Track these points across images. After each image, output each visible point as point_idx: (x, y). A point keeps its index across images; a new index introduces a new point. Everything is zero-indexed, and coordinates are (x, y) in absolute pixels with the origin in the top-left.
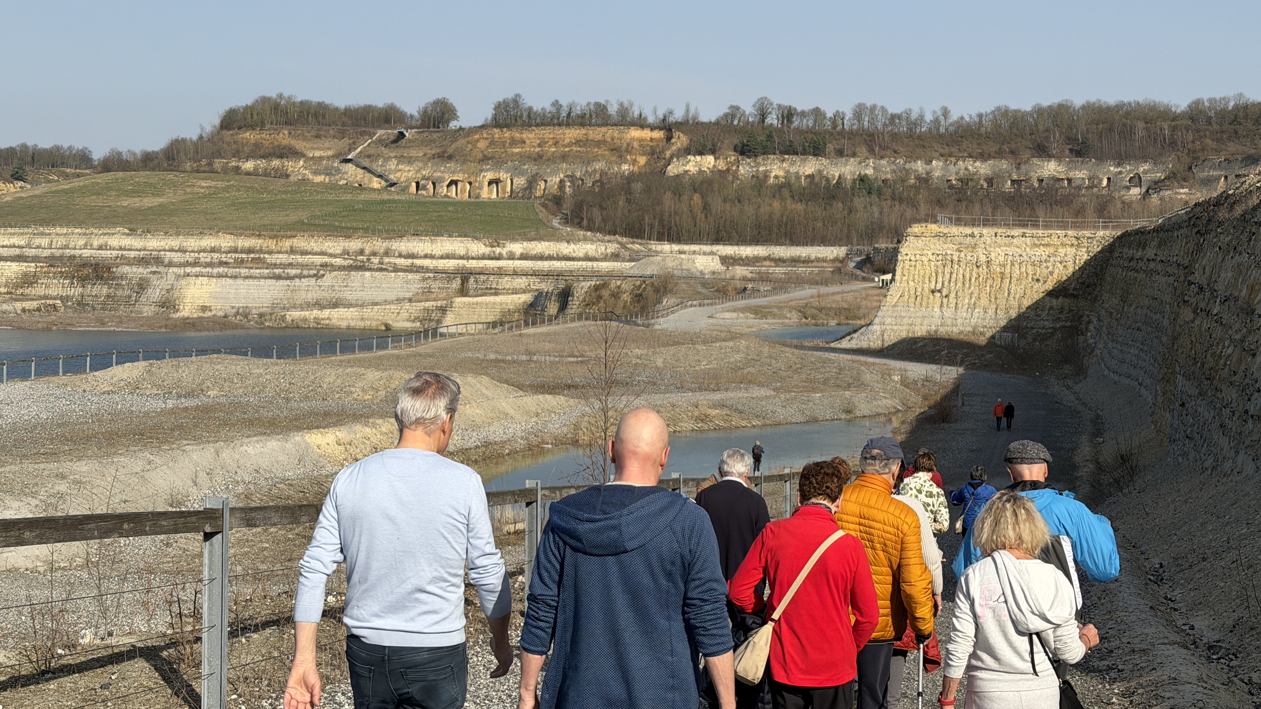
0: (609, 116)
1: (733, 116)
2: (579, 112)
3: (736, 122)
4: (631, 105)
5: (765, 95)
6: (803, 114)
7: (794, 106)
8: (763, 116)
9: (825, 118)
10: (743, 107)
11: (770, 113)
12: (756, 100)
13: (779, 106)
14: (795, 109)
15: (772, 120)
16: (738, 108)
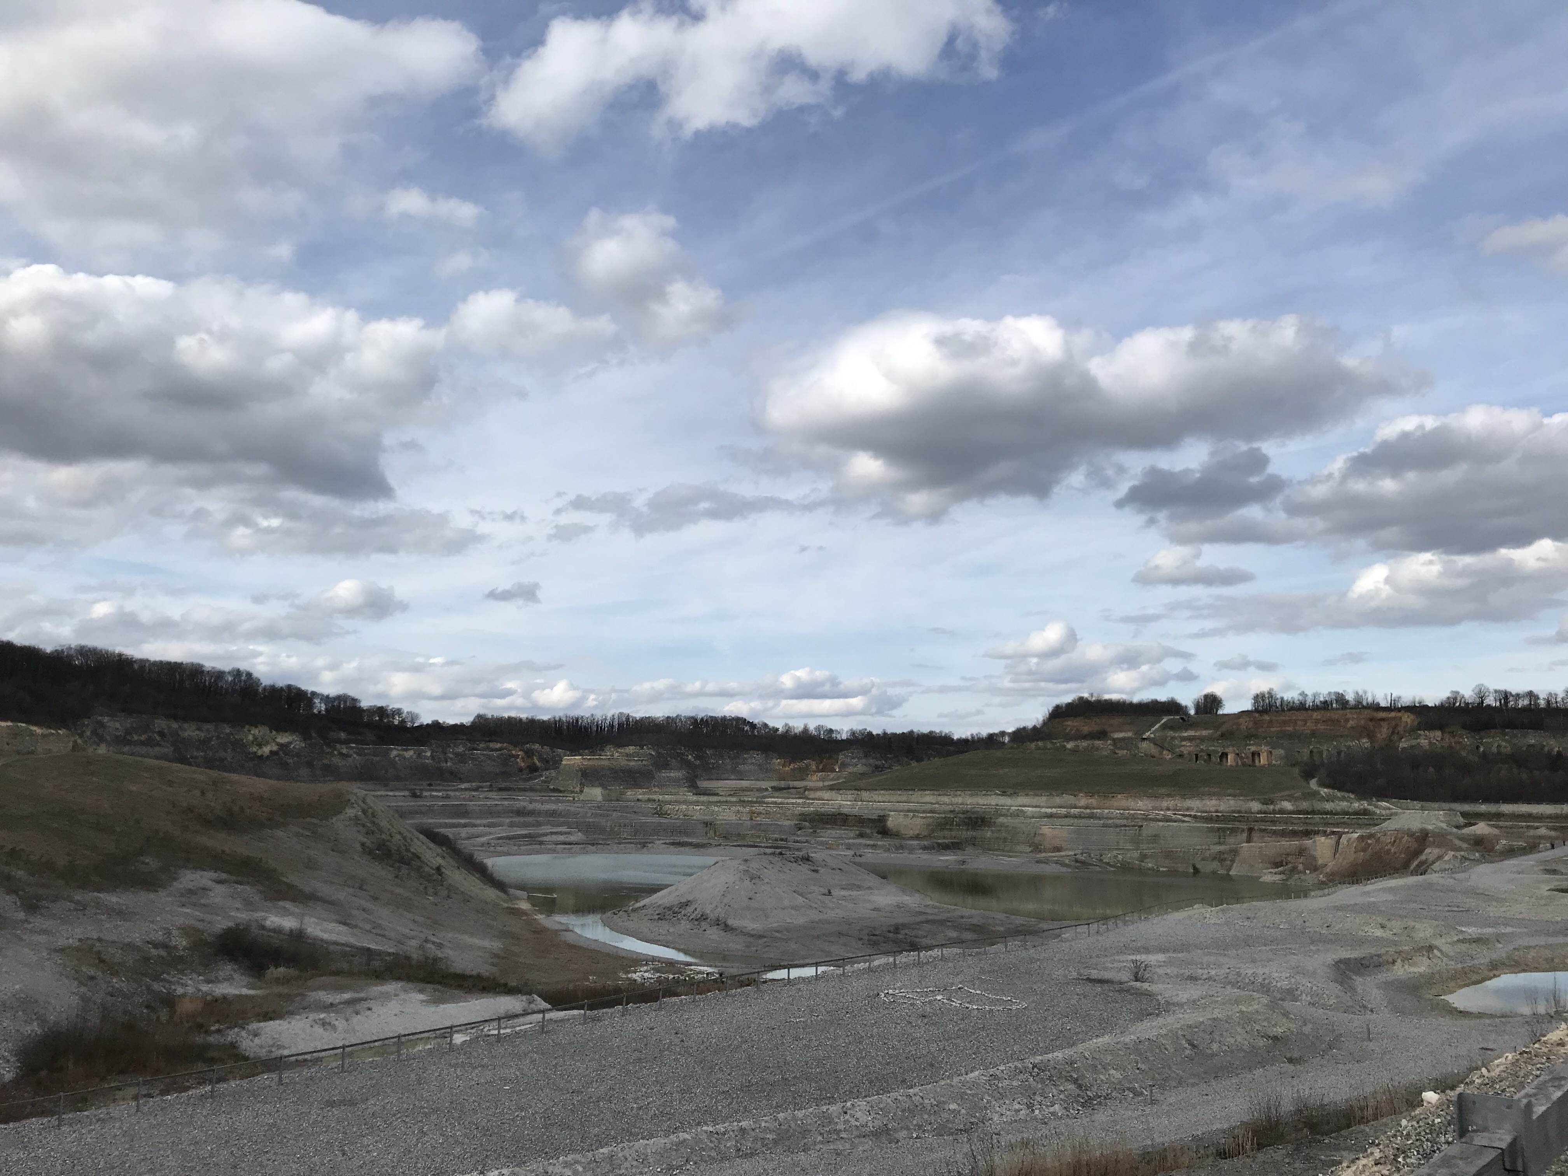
0: (1348, 701)
1: (1455, 699)
2: (1322, 699)
3: (1458, 704)
4: (1365, 692)
5: (1481, 683)
6: (1518, 696)
7: (1509, 690)
8: (1482, 698)
9: (1538, 698)
10: (1462, 692)
11: (1488, 696)
12: (1474, 686)
13: (1496, 691)
14: (1511, 693)
15: (1490, 701)
16: (1458, 693)
